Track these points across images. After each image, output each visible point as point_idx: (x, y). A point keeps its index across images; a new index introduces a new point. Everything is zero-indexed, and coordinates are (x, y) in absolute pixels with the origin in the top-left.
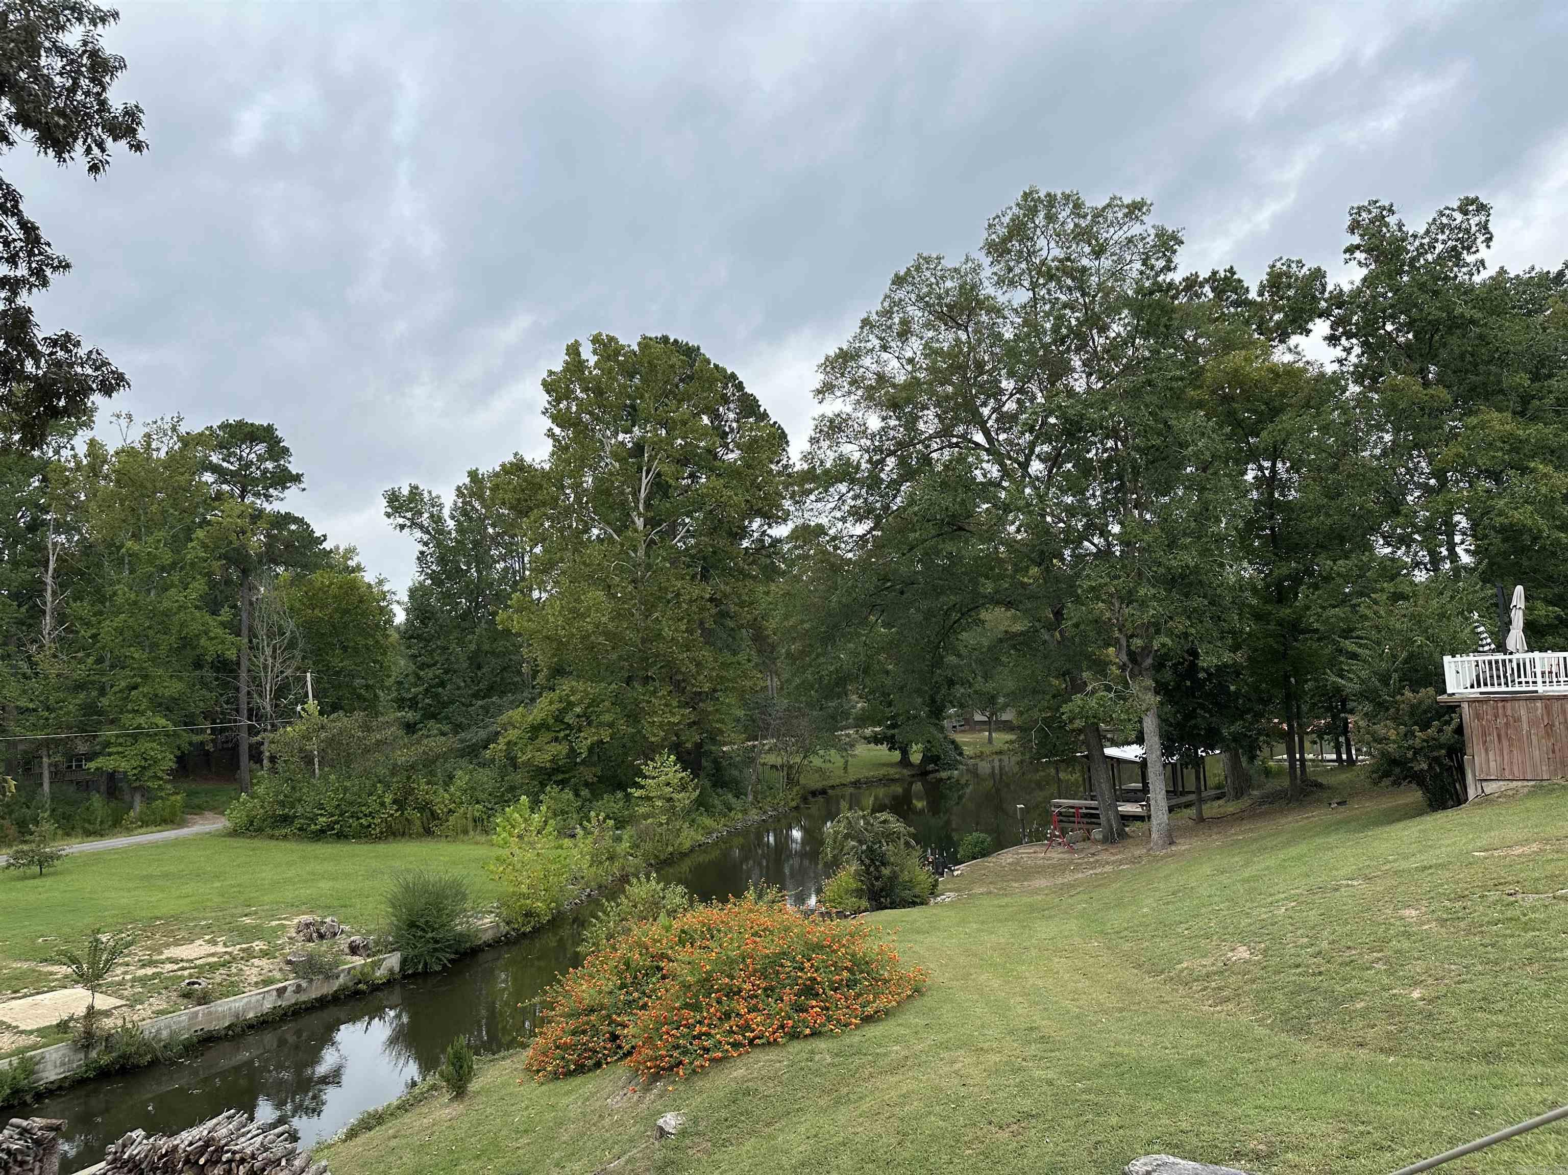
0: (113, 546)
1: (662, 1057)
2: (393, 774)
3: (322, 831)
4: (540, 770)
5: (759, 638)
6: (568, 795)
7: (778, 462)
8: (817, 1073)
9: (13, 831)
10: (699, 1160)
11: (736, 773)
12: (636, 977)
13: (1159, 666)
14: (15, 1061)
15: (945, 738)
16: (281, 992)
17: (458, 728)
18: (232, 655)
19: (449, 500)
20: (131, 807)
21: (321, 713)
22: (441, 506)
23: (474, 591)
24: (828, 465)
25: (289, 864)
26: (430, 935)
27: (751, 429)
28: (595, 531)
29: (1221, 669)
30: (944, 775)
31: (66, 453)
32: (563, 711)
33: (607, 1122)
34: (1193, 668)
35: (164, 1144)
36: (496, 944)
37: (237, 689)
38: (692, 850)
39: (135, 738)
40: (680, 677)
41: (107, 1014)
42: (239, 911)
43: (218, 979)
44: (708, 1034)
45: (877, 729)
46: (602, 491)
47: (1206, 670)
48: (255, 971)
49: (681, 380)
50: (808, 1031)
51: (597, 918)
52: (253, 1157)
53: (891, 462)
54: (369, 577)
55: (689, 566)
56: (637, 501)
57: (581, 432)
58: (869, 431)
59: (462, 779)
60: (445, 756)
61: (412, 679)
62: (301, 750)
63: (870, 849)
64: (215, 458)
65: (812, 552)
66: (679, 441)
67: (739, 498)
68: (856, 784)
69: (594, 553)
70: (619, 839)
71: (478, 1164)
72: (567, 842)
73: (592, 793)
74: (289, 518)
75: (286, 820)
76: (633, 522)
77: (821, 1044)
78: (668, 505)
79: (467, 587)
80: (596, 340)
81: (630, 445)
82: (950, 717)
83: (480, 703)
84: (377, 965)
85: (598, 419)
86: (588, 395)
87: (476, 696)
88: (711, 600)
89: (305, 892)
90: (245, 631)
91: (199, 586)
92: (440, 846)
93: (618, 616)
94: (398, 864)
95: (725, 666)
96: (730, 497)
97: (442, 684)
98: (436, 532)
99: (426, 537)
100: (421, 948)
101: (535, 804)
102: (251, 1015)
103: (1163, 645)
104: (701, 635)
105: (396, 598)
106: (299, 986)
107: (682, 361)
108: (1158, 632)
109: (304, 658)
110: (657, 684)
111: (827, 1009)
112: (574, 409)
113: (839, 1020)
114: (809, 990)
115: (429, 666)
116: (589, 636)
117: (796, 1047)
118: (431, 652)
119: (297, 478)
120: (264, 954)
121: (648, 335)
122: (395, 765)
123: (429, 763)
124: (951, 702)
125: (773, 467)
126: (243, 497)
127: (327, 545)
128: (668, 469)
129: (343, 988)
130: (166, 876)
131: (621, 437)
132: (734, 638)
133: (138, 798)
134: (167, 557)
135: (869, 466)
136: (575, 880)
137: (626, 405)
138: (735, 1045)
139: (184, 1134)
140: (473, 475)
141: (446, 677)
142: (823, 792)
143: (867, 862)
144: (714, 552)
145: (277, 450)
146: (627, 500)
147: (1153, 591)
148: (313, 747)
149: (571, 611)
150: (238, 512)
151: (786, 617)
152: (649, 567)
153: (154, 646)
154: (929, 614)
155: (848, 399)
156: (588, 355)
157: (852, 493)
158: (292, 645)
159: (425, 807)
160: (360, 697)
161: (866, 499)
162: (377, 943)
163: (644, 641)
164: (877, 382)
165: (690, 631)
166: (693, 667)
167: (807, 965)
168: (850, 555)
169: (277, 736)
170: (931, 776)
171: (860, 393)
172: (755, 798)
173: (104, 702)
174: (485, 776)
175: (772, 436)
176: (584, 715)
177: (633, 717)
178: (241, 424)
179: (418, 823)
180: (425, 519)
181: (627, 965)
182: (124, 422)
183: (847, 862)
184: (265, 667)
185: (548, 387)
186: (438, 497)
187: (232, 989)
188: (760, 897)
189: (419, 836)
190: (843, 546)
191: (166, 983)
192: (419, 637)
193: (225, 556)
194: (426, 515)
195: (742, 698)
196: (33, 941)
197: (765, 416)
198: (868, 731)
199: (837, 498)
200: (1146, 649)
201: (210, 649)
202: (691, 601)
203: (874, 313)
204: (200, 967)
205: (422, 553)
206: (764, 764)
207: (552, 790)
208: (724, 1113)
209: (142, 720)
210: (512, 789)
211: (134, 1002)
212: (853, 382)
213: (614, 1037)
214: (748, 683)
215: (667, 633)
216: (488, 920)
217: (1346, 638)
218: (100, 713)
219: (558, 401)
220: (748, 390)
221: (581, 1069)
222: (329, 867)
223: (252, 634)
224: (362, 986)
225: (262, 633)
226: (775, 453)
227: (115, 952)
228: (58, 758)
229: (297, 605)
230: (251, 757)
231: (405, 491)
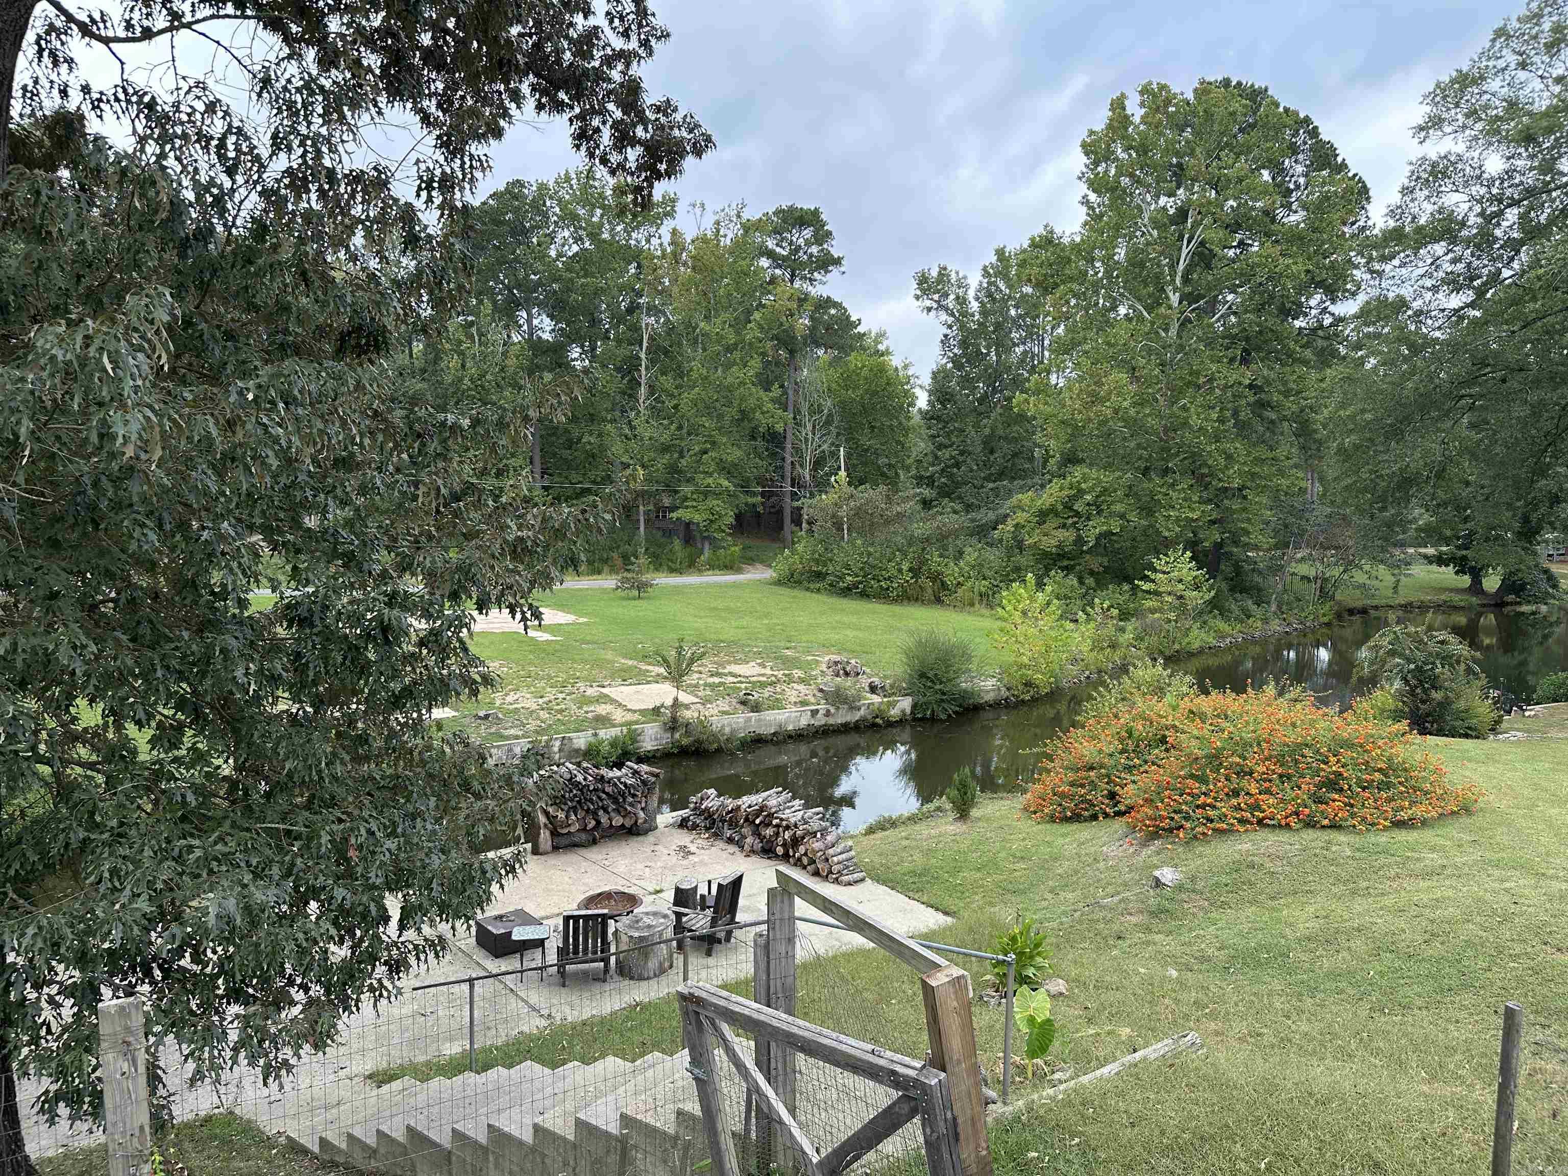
0: (690, 327)
1: (1162, 818)
2: (910, 545)
3: (849, 589)
4: (1045, 554)
5: (1304, 430)
6: (1073, 581)
7: (1353, 224)
8: (1333, 862)
9: (619, 562)
10: (1193, 914)
11: (1258, 579)
12: (1138, 746)
14: (625, 730)
15: (1536, 566)
16: (814, 713)
17: (968, 508)
18: (779, 427)
19: (975, 280)
20: (702, 553)
21: (850, 484)
22: (967, 287)
23: (993, 376)
24: (1422, 221)
25: (822, 613)
26: (938, 687)
27: (1324, 184)
28: (1122, 310)
30: (1525, 608)
31: (655, 241)
32: (1073, 498)
33: (1102, 865)
35: (730, 803)
36: (996, 705)
37: (783, 459)
38: (1201, 651)
39: (706, 494)
40: (1205, 471)
41: (687, 707)
42: (782, 644)
43: (766, 695)
44: (1214, 807)
45: (1444, 549)
46: (1136, 261)
48: (794, 693)
49: (1241, 130)
50: (1326, 822)
51: (1099, 693)
52: (796, 826)
53: (1512, 215)
54: (895, 361)
55: (1227, 349)
56: (1173, 275)
57: (1119, 197)
58: (1485, 176)
59: (971, 555)
60: (955, 533)
61: (930, 459)
62: (833, 516)
63: (1419, 669)
64: (771, 244)
65: (1386, 330)
66: (1231, 203)
67: (1299, 267)
68: (1407, 607)
69: (1121, 333)
70: (1123, 630)
71: (978, 875)
72: (1069, 625)
73: (1098, 582)
74: (828, 302)
75: (819, 576)
76: (1168, 298)
77: (1341, 837)
78: (1210, 278)
79: (986, 370)
80: (1145, 90)
81: (1172, 212)
82: (1546, 541)
83: (991, 485)
84: (892, 704)
85: (1138, 181)
86: (1130, 155)
87: (987, 479)
88: (1251, 386)
89: (834, 637)
90: (791, 408)
91: (756, 364)
92: (948, 613)
93: (1140, 403)
94: (911, 624)
95: (1259, 461)
96: (1288, 266)
97: (957, 465)
98: (961, 315)
99: (950, 320)
100: (931, 697)
101: (1040, 585)
102: (790, 728)
104: (1235, 426)
105: (919, 382)
106: (828, 711)
107: (1245, 106)
109: (838, 434)
110: (1177, 476)
111: (1352, 806)
112: (1113, 172)
113: (1364, 819)
114: (1333, 784)
115: (946, 447)
116: (1107, 421)
117: (1309, 835)
118: (948, 435)
119: (837, 262)
120: (802, 681)
121: (1207, 79)
122: (912, 536)
123: (942, 538)
124: (1551, 524)
125: (1346, 230)
126: (792, 282)
127: (861, 329)
128: (1215, 235)
129: (863, 720)
130: (728, 609)
131: (1163, 200)
132: (1273, 433)
133: (707, 546)
134: (732, 339)
135: (1479, 220)
136: (1074, 661)
137: (1171, 165)
138: (1242, 821)
139: (745, 798)
140: (1000, 253)
141: (961, 459)
142: (1364, 611)
143: (1413, 682)
144: (1261, 332)
145: (822, 236)
146: (1162, 273)
148: (843, 513)
149: (1090, 394)
150: (787, 295)
151: (1343, 406)
152: (1181, 348)
153: (720, 417)
154: (1537, 409)
155: (1460, 136)
156: (1135, 110)
157: (1451, 255)
158: (828, 423)
159: (936, 577)
160: (883, 474)
161: (1469, 265)
162: (892, 686)
163: (1166, 430)
164: (1507, 110)
165: (1221, 420)
166: (1222, 462)
167: (1333, 759)
168: (1437, 334)
169: (814, 501)
170: (1509, 608)
171: (1479, 126)
172: (1279, 607)
173: (684, 462)
174: (993, 556)
175: (1349, 190)
176: (1095, 504)
177: (1148, 510)
178: (792, 209)
179: (930, 591)
180: (950, 302)
181: (1130, 735)
182: (698, 211)
183: (1388, 679)
184: (806, 440)
185: (1087, 148)
186: (965, 278)
187: (777, 704)
188: (1281, 694)
189: (930, 603)
190: (1429, 322)
191: (730, 691)
192: (938, 419)
193: (775, 337)
194: (952, 297)
195: (1276, 498)
196: (635, 646)
197: (1344, 166)
198: (1430, 551)
199: (1429, 261)
201: (762, 421)
202: (1226, 387)
203: (1514, 18)
204: (753, 683)
205: (946, 336)
206: (1293, 574)
207: (1056, 574)
208: (1224, 879)
209: (710, 480)
210: (1017, 569)
211: (705, 701)
212: (1472, 113)
213: (1112, 795)
214: (1284, 482)
215: (1195, 421)
216: (990, 683)
218: (680, 472)
219: (1096, 163)
220: (1324, 137)
221: (1076, 818)
222: (854, 619)
223: (797, 412)
224: (879, 721)
225: (805, 410)
226: (1351, 211)
227: (692, 661)
228: (651, 507)
229: (834, 386)
230: (793, 521)
231: (934, 273)
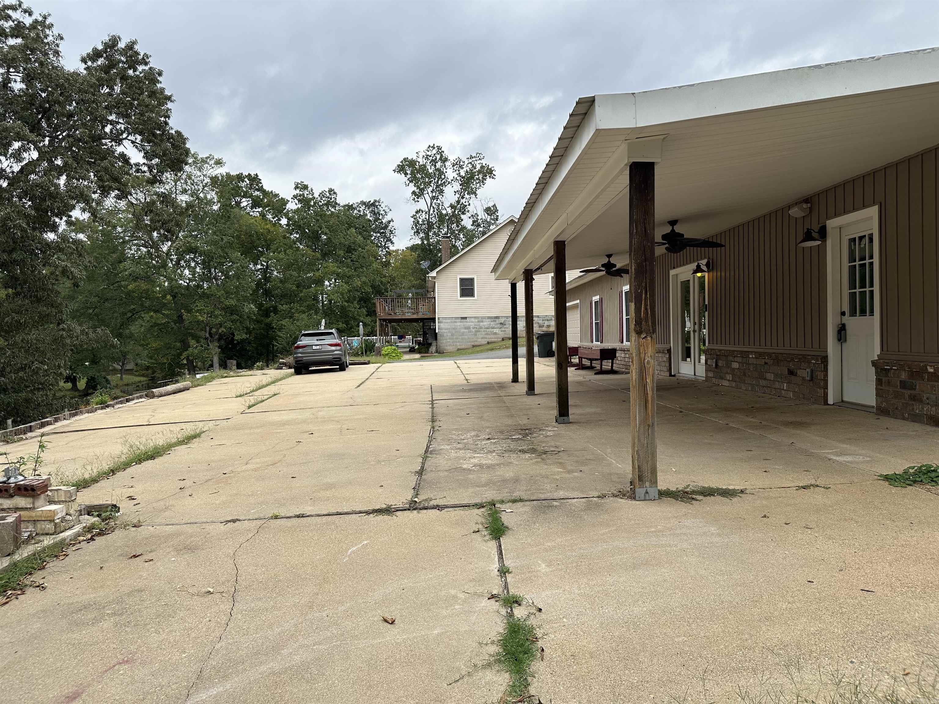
13: (219, 340)
29: (243, 341)
34: (233, 339)
47: (237, 340)
103: (223, 331)
108: (221, 327)
147: (220, 312)
200: (216, 333)
217: (280, 331)
